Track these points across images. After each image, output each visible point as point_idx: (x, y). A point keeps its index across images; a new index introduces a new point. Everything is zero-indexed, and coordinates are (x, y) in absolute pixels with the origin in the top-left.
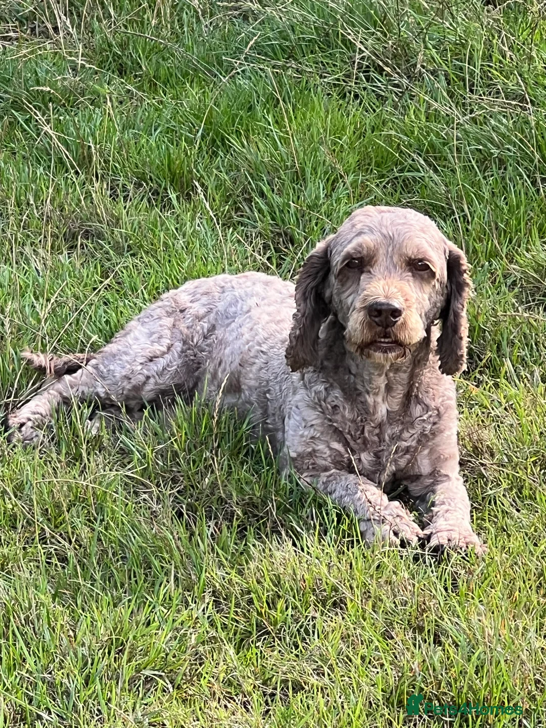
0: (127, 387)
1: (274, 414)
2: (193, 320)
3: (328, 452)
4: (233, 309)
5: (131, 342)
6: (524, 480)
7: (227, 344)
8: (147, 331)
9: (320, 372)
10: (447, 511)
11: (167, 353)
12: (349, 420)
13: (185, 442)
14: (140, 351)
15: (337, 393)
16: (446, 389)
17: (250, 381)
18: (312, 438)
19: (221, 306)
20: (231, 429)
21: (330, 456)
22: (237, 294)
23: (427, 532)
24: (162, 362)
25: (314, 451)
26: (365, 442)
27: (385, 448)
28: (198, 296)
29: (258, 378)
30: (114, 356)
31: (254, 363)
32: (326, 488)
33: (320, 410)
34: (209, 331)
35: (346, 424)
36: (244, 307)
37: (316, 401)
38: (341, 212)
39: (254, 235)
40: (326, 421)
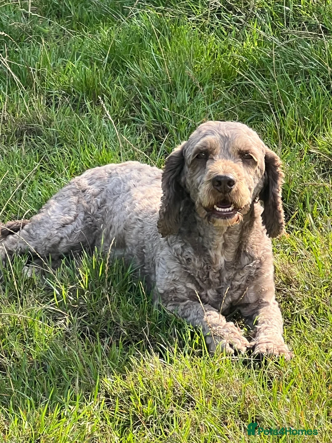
0: (48, 245)
1: (148, 263)
2: (90, 197)
3: (185, 290)
4: (118, 188)
5: (50, 214)
6: (320, 302)
7: (115, 214)
8: (61, 206)
9: (178, 235)
10: (266, 328)
11: (74, 221)
12: (198, 268)
13: (88, 282)
14: (56, 220)
15: (189, 250)
16: (265, 245)
17: (131, 240)
18: (174, 280)
19: (109, 186)
20: (120, 272)
21: (186, 292)
22: (120, 178)
23: (253, 343)
24: (71, 227)
25: (176, 289)
26: (210, 282)
27: (224, 286)
28: (94, 180)
29: (137, 238)
30: (40, 223)
31: (134, 228)
32: (183, 314)
33: (178, 261)
34: (101, 204)
35: (196, 271)
36: (126, 187)
37: (176, 255)
38: (200, 111)
39: (141, 129)
40: (183, 269)
